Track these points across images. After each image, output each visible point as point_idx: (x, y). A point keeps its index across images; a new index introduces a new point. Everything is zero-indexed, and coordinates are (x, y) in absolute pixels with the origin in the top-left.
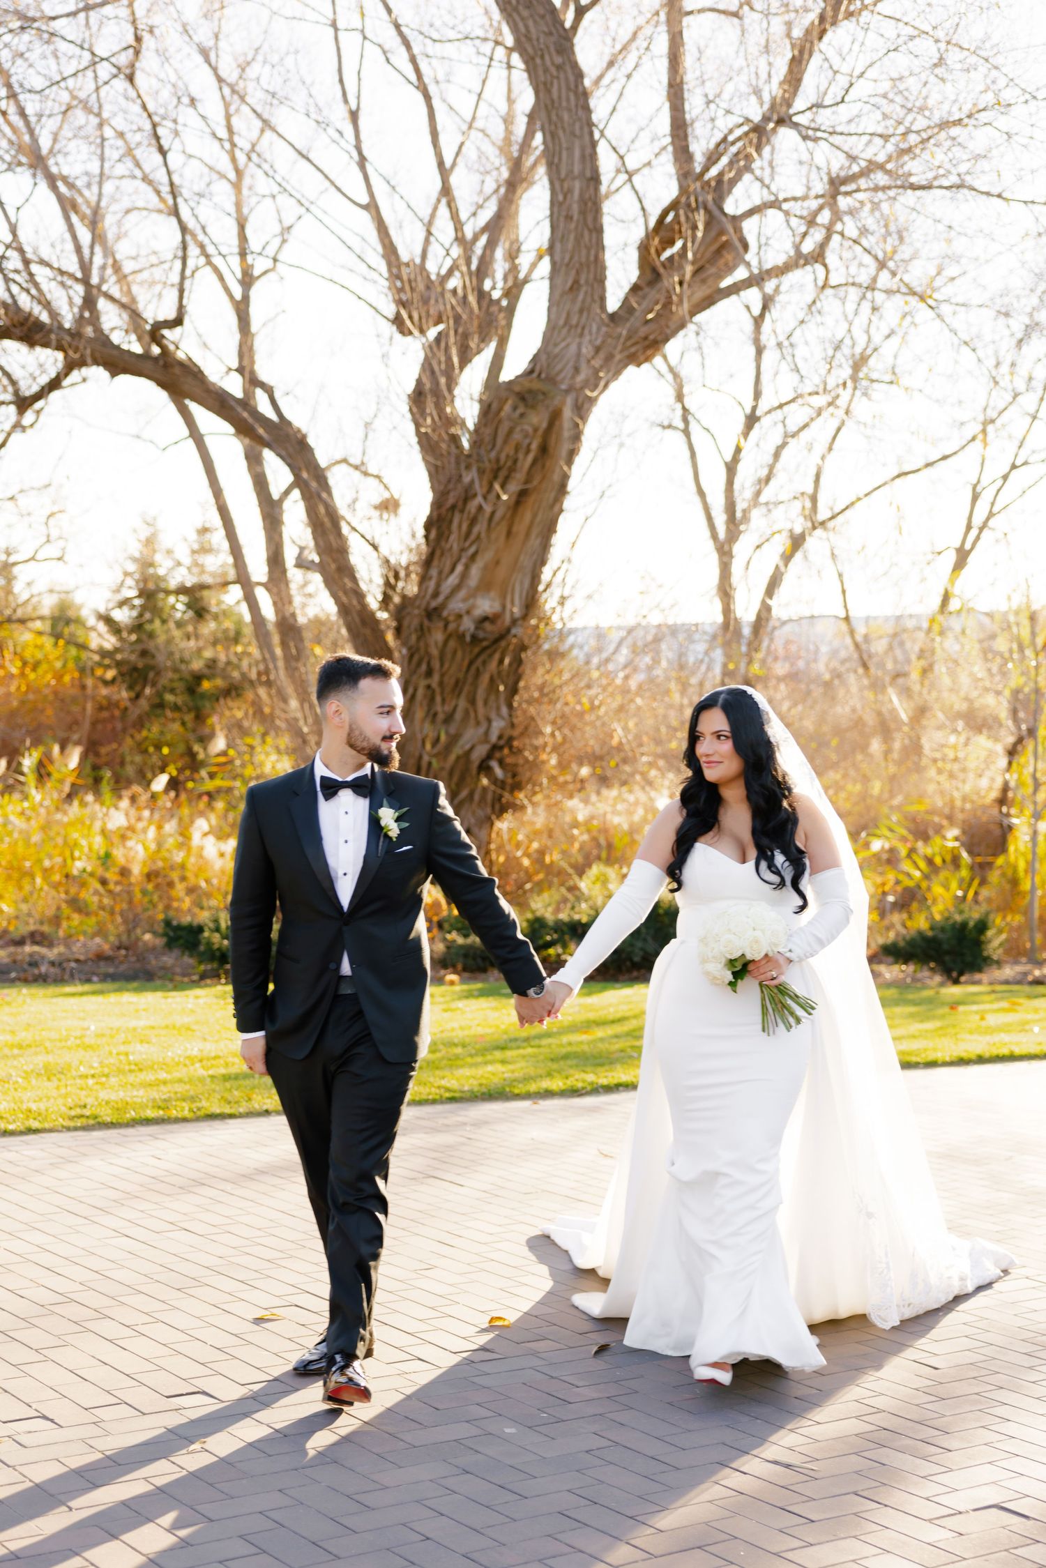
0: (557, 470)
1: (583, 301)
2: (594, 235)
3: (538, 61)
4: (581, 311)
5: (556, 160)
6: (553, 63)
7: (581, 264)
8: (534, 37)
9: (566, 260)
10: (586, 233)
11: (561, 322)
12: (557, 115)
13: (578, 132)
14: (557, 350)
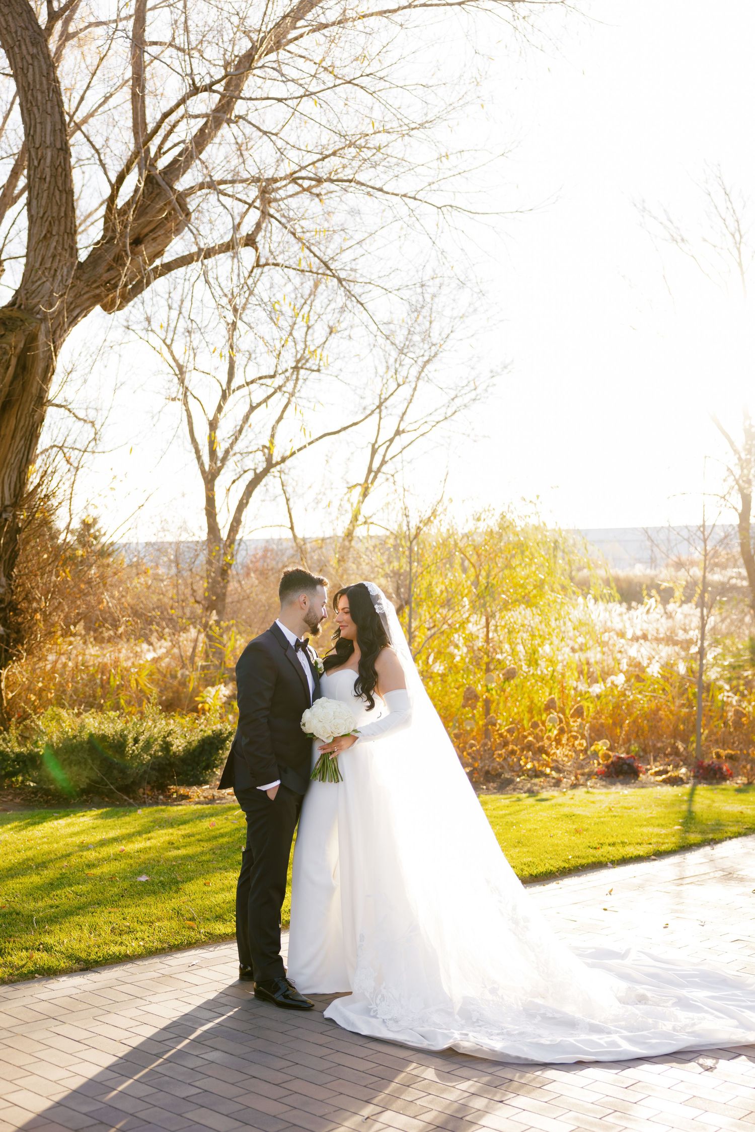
0: (35, 384)
1: (55, 248)
2: (64, 196)
3: (16, 50)
4: (54, 256)
5: (32, 133)
6: (29, 53)
7: (53, 217)
8: (13, 30)
9: (41, 215)
10: (57, 193)
11: (37, 265)
12: (32, 95)
13: (49, 110)
14: (34, 287)
